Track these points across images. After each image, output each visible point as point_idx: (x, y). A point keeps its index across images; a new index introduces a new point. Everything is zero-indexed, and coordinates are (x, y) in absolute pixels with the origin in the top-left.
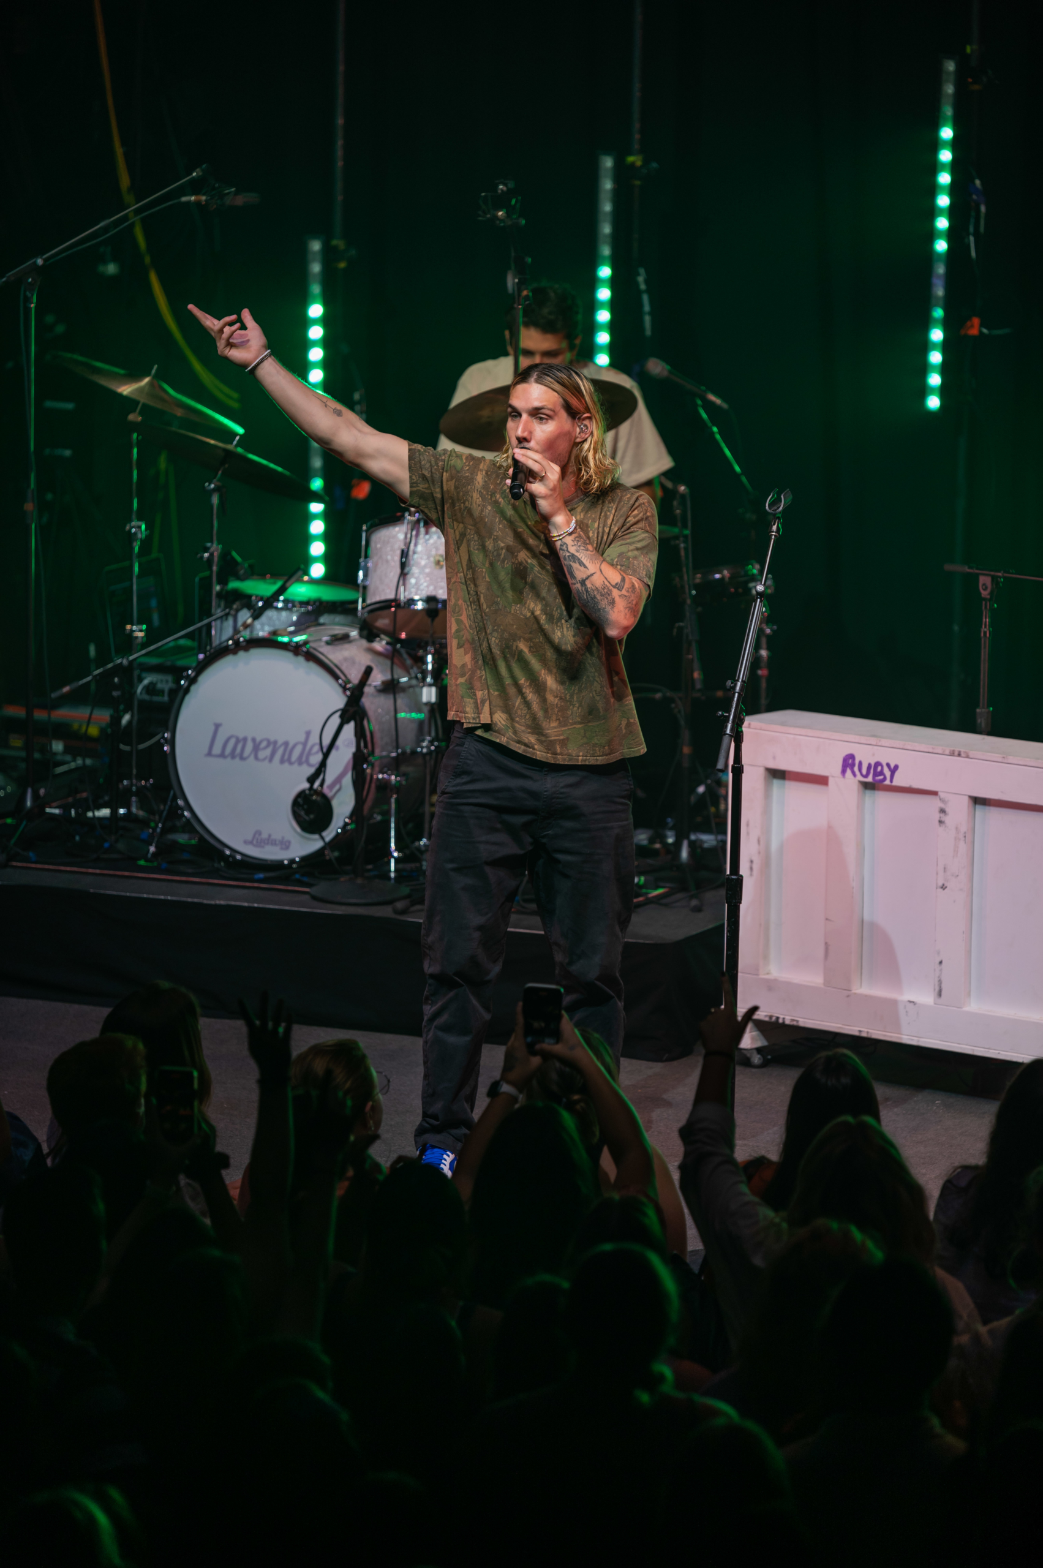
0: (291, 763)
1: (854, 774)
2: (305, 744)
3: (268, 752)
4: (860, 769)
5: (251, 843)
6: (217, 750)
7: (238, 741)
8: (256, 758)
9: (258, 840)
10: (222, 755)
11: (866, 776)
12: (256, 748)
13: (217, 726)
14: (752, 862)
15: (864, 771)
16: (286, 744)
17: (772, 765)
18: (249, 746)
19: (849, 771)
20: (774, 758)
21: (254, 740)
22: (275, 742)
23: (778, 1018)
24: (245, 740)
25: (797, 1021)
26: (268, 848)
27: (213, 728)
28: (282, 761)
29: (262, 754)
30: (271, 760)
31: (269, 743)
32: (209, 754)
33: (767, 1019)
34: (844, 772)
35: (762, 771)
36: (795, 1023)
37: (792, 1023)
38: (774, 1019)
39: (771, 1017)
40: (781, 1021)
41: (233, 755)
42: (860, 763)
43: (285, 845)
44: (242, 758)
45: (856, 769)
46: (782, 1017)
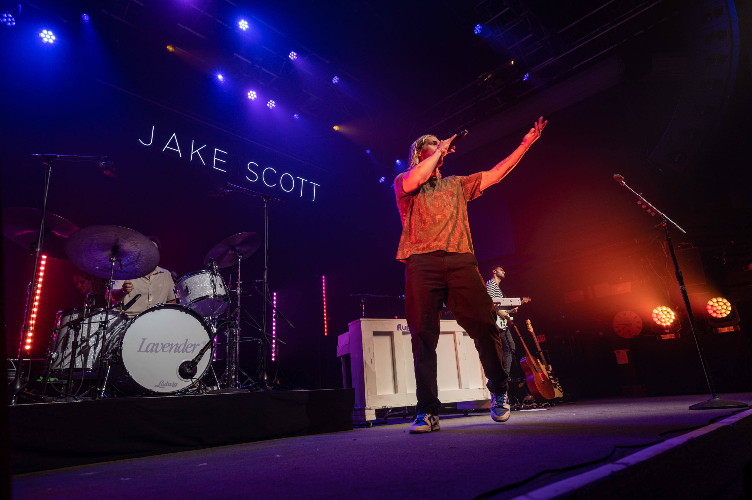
0: (179, 352)
1: (401, 330)
2: (185, 344)
3: (169, 348)
4: (403, 328)
5: (158, 386)
6: (143, 349)
7: (154, 345)
8: (163, 351)
9: (162, 384)
10: (146, 351)
11: (405, 330)
12: (163, 347)
13: (144, 340)
14: (372, 360)
15: (404, 329)
16: (177, 345)
17: (375, 330)
18: (160, 346)
19: (399, 329)
20: (376, 328)
21: (162, 344)
22: (172, 344)
23: (385, 407)
24: (158, 344)
25: (392, 406)
26: (167, 387)
27: (142, 340)
28: (175, 352)
29: (165, 350)
30: (170, 352)
31: (169, 345)
32: (139, 351)
33: (382, 408)
34: (398, 329)
35: (372, 332)
36: (391, 407)
37: (390, 407)
38: (384, 407)
39: (383, 407)
40: (386, 407)
41: (151, 351)
42: (403, 326)
43: (175, 385)
44: (156, 351)
45: (402, 328)
46: (386, 406)
